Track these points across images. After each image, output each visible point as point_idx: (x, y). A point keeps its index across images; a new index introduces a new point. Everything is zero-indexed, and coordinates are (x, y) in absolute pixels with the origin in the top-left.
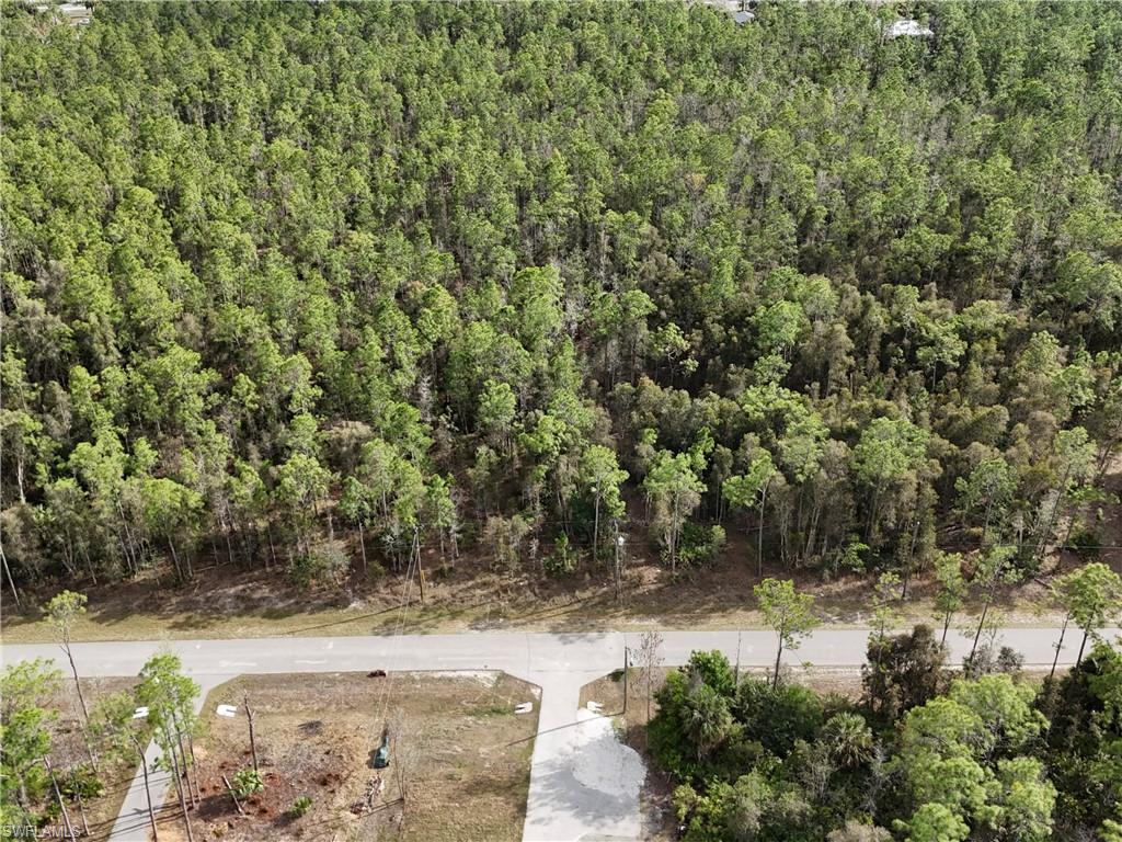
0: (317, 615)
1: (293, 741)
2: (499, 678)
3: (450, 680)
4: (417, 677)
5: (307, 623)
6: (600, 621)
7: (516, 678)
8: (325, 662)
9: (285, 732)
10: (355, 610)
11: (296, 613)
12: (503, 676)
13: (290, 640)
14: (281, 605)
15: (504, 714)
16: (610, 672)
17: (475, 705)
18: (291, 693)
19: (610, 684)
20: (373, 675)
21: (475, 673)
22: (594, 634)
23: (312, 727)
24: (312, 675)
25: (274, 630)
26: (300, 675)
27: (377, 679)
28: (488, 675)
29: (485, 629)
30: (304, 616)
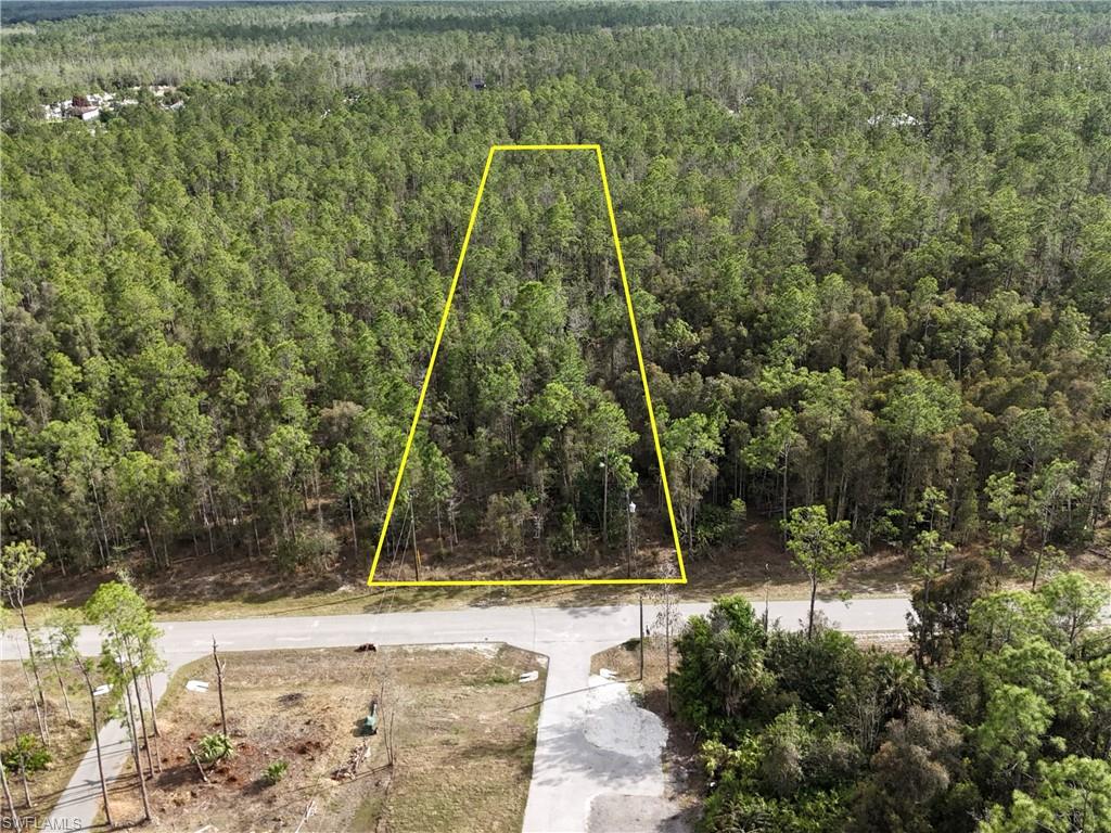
0: (302, 599)
1: (270, 713)
2: (501, 650)
3: (447, 653)
4: (411, 651)
5: (291, 606)
6: (613, 597)
7: (519, 649)
8: (309, 638)
9: (261, 704)
10: (344, 593)
11: (280, 597)
12: (505, 648)
13: (272, 620)
14: (263, 590)
15: (507, 683)
16: (625, 641)
17: (474, 676)
18: (270, 669)
19: (625, 653)
20: (362, 649)
21: (474, 645)
22: (607, 608)
23: (292, 699)
24: (294, 651)
25: (254, 612)
26: (281, 652)
27: (366, 653)
28: (490, 647)
29: (486, 606)
30: (290, 599)
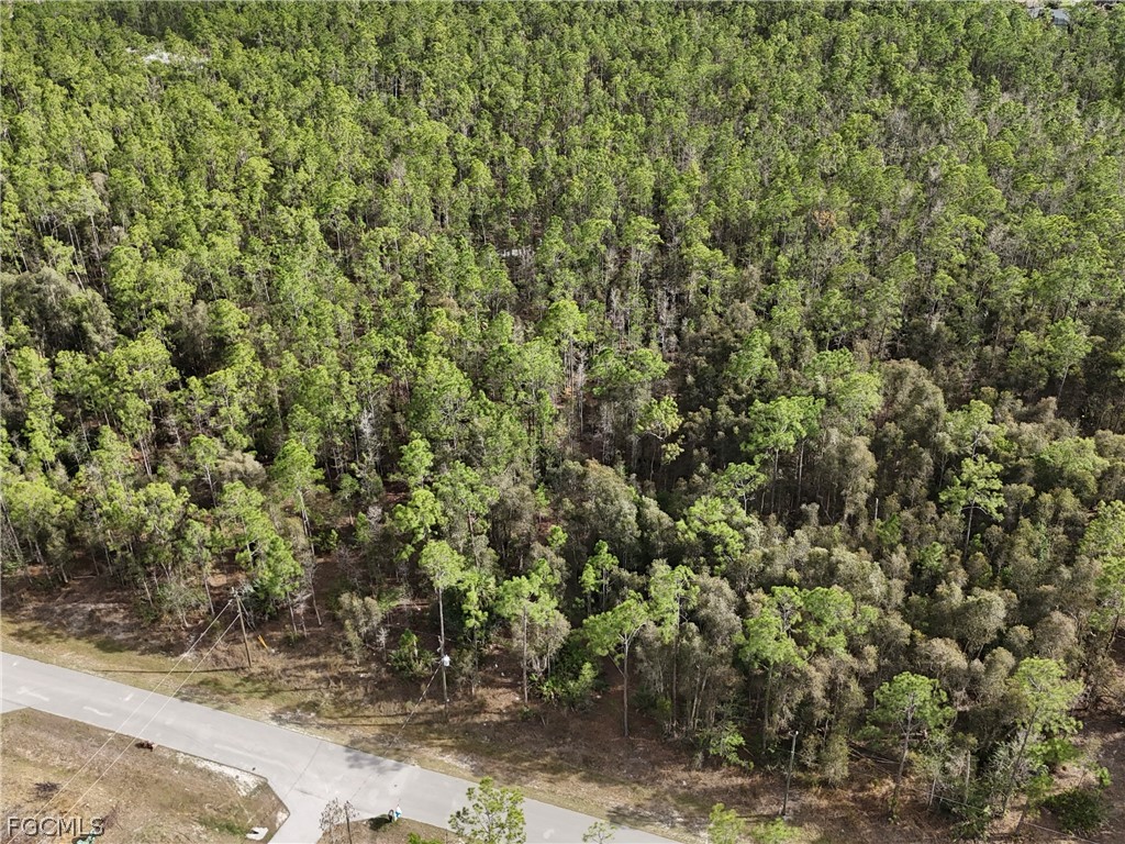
0: (149, 658)
1: (18, 800)
2: (259, 787)
3: (210, 774)
4: (181, 761)
5: (130, 664)
6: (411, 746)
7: (274, 794)
8: (110, 715)
9: (20, 787)
10: (184, 662)
11: (129, 649)
12: (264, 787)
13: (98, 679)
14: (122, 636)
15: (235, 833)
16: (374, 816)
17: (215, 813)
18: (57, 743)
19: (366, 832)
20: (141, 745)
21: (238, 772)
22: (390, 762)
23: (46, 790)
24: (88, 727)
26: (77, 724)
27: (143, 751)
28: (244, 778)
29: (288, 722)
30: (134, 655)
